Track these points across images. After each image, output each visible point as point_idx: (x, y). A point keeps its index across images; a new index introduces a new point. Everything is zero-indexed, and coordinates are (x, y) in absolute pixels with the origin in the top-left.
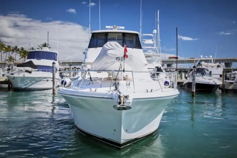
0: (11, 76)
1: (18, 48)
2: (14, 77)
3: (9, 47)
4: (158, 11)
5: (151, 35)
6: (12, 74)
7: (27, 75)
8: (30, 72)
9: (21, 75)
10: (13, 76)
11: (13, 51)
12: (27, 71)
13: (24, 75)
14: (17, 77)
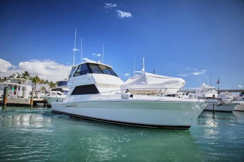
0: (48, 96)
1: (48, 81)
2: (50, 98)
3: (43, 80)
4: (144, 58)
5: (141, 72)
6: (49, 95)
7: (58, 96)
8: (60, 95)
9: (54, 96)
10: (49, 96)
11: (45, 83)
12: (58, 94)
13: (56, 96)
14: (51, 98)
